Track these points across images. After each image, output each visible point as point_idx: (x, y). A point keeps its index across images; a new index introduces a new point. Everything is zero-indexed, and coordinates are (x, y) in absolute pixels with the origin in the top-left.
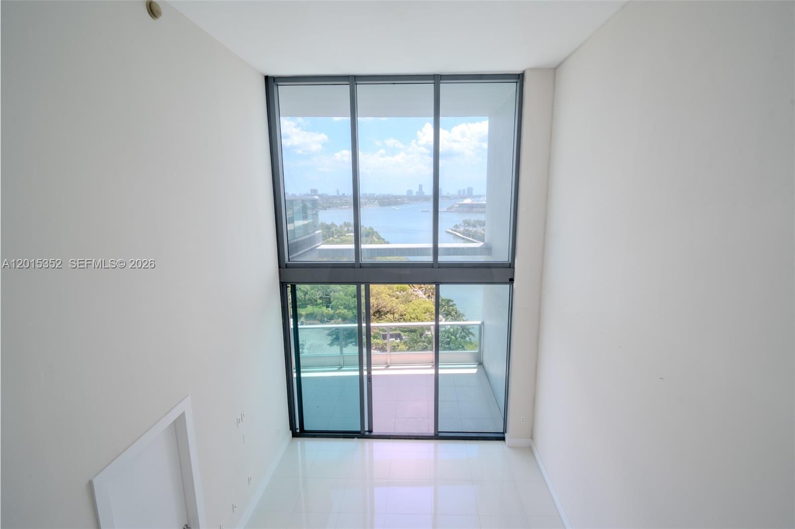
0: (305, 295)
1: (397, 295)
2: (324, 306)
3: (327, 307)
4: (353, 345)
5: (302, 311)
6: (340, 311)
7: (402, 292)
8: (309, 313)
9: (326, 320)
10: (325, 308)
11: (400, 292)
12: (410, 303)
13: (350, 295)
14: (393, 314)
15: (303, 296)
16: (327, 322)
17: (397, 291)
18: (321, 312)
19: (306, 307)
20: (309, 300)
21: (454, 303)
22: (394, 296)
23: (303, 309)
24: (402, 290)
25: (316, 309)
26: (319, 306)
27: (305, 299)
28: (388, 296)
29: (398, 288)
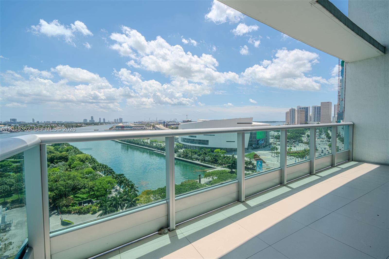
1: (86, 177)
4: (56, 215)
7: (89, 174)
11: (88, 175)
12: (96, 180)
13: (52, 181)
14: (85, 188)
15: (9, 188)
17: (86, 174)
21: (125, 176)
22: (84, 178)
23: (9, 198)
24: (89, 173)
29: (86, 172)
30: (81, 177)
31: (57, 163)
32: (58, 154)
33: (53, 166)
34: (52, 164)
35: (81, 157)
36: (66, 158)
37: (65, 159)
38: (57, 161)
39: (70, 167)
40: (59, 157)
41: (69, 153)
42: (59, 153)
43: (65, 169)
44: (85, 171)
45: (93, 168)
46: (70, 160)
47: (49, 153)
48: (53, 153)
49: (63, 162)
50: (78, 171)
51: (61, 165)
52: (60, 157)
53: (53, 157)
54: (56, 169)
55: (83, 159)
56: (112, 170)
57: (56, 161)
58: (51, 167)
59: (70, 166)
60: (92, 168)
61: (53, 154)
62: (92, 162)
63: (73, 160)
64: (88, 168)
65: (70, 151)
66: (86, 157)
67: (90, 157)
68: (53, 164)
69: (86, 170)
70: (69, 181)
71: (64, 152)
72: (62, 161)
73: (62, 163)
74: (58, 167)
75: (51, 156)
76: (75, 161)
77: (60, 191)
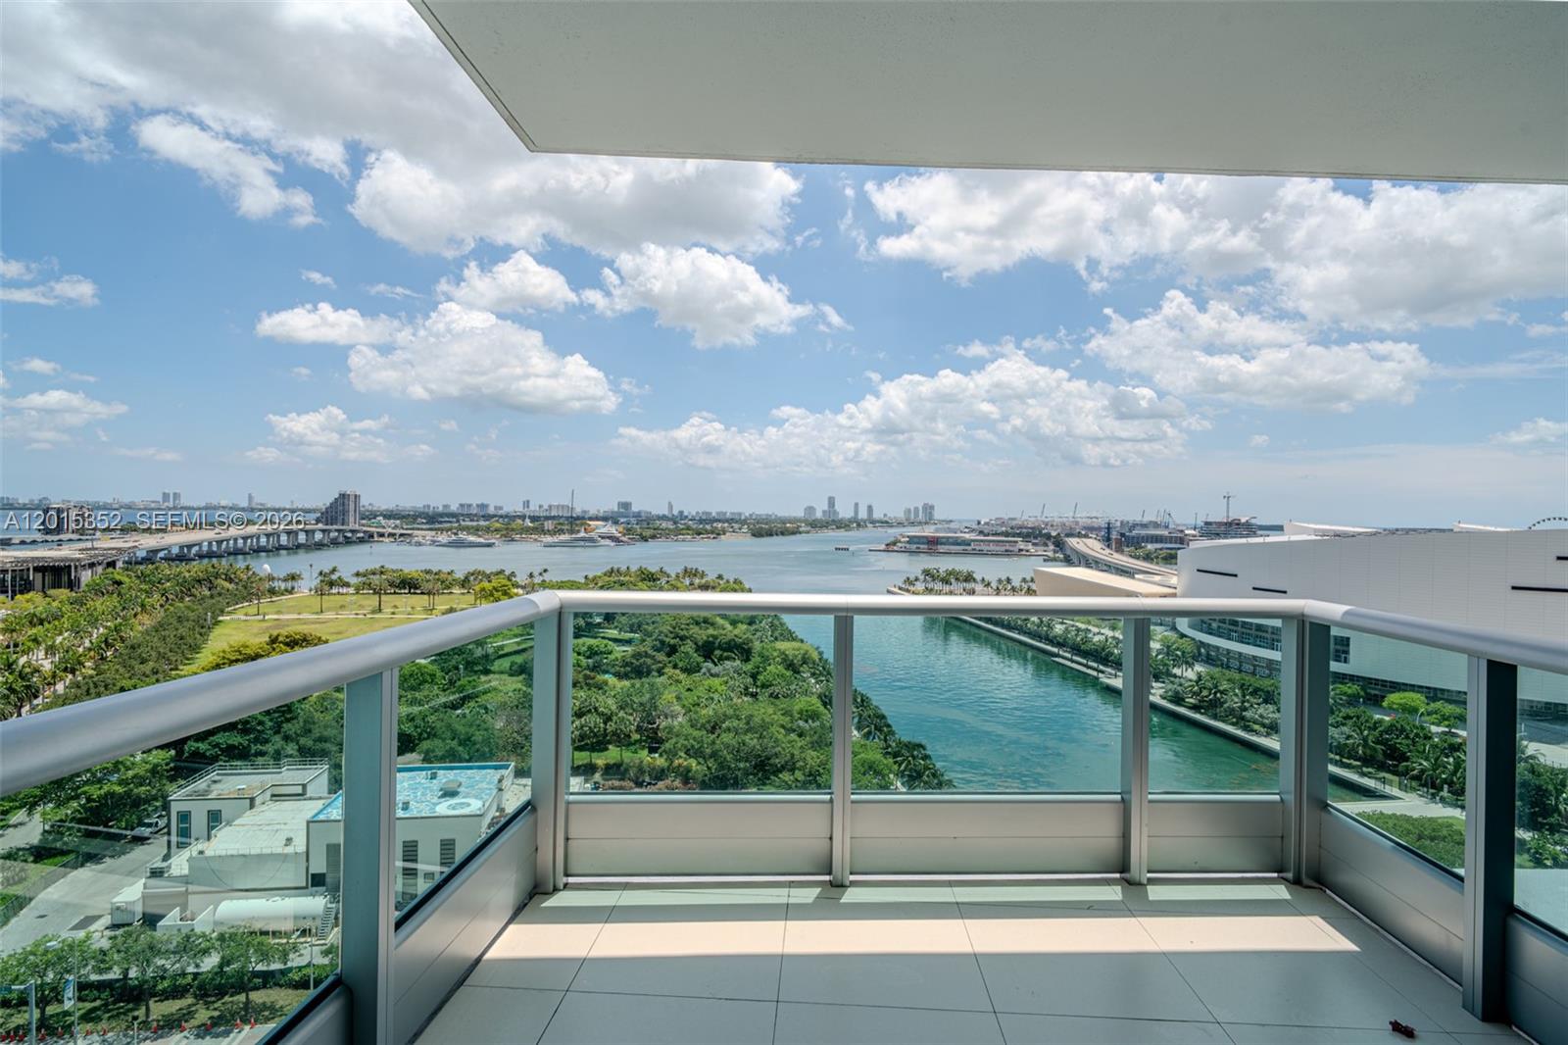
0: (605, 723)
1: (799, 727)
2: (643, 748)
3: (652, 750)
5: (599, 758)
6: (681, 761)
7: (810, 721)
8: (612, 762)
9: (647, 779)
10: (646, 752)
11: (807, 721)
13: (703, 726)
14: (792, 770)
15: (602, 725)
16: (649, 784)
17: (801, 719)
18: (637, 761)
19: (607, 749)
20: (614, 733)
21: (928, 752)
22: (794, 731)
23: (599, 754)
24: (810, 717)
25: (627, 756)
26: (633, 748)
27: (605, 730)
28: (782, 731)
29: (801, 712)
30: (783, 727)
31: (721, 659)
32: (724, 632)
33: (709, 670)
34: (706, 664)
35: (787, 652)
36: (746, 647)
37: (744, 651)
38: (721, 655)
39: (755, 682)
40: (726, 643)
41: (757, 630)
42: (729, 627)
43: (742, 686)
44: (796, 708)
45: (822, 701)
46: (756, 659)
47: (703, 625)
48: (712, 624)
49: (738, 662)
50: (777, 702)
51: (732, 670)
52: (730, 641)
53: (711, 639)
54: (716, 682)
55: (795, 661)
56: (883, 717)
57: (718, 652)
58: (704, 674)
59: (754, 676)
60: (820, 697)
61: (711, 631)
62: (821, 674)
63: (766, 659)
64: (809, 699)
65: (760, 622)
66: (802, 652)
67: (815, 656)
68: (710, 665)
69: (800, 703)
70: (747, 738)
71: (742, 623)
72: (733, 656)
73: (735, 664)
74: (723, 676)
75: (708, 637)
76: (770, 665)
77: (722, 766)
